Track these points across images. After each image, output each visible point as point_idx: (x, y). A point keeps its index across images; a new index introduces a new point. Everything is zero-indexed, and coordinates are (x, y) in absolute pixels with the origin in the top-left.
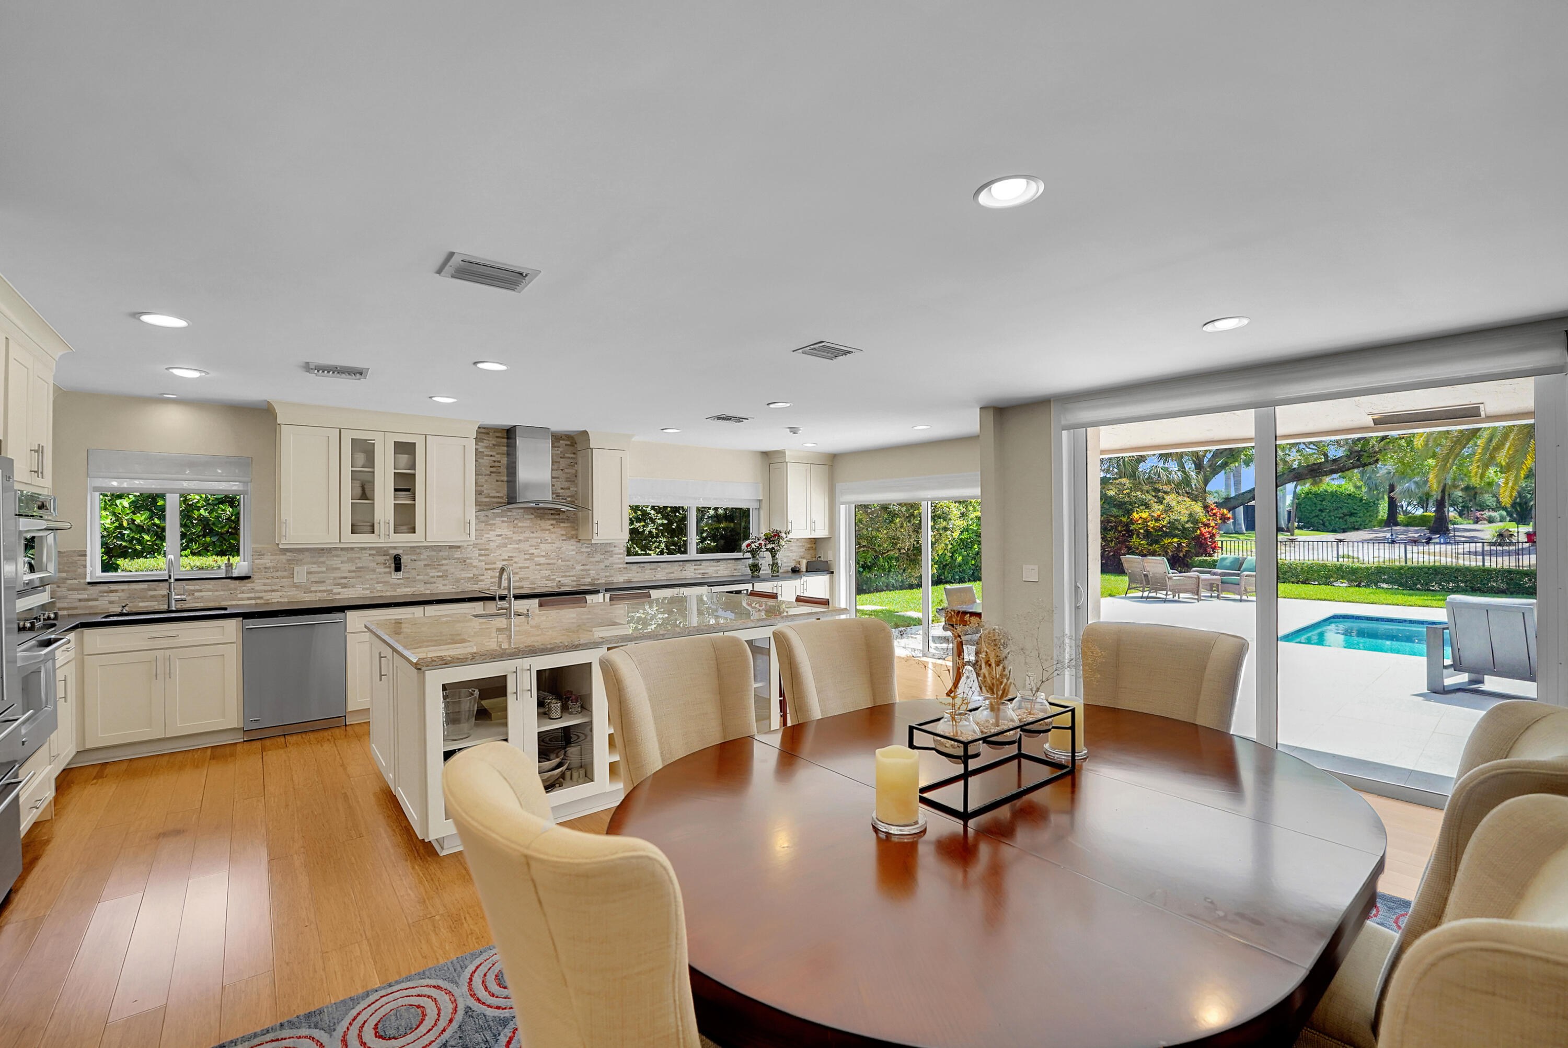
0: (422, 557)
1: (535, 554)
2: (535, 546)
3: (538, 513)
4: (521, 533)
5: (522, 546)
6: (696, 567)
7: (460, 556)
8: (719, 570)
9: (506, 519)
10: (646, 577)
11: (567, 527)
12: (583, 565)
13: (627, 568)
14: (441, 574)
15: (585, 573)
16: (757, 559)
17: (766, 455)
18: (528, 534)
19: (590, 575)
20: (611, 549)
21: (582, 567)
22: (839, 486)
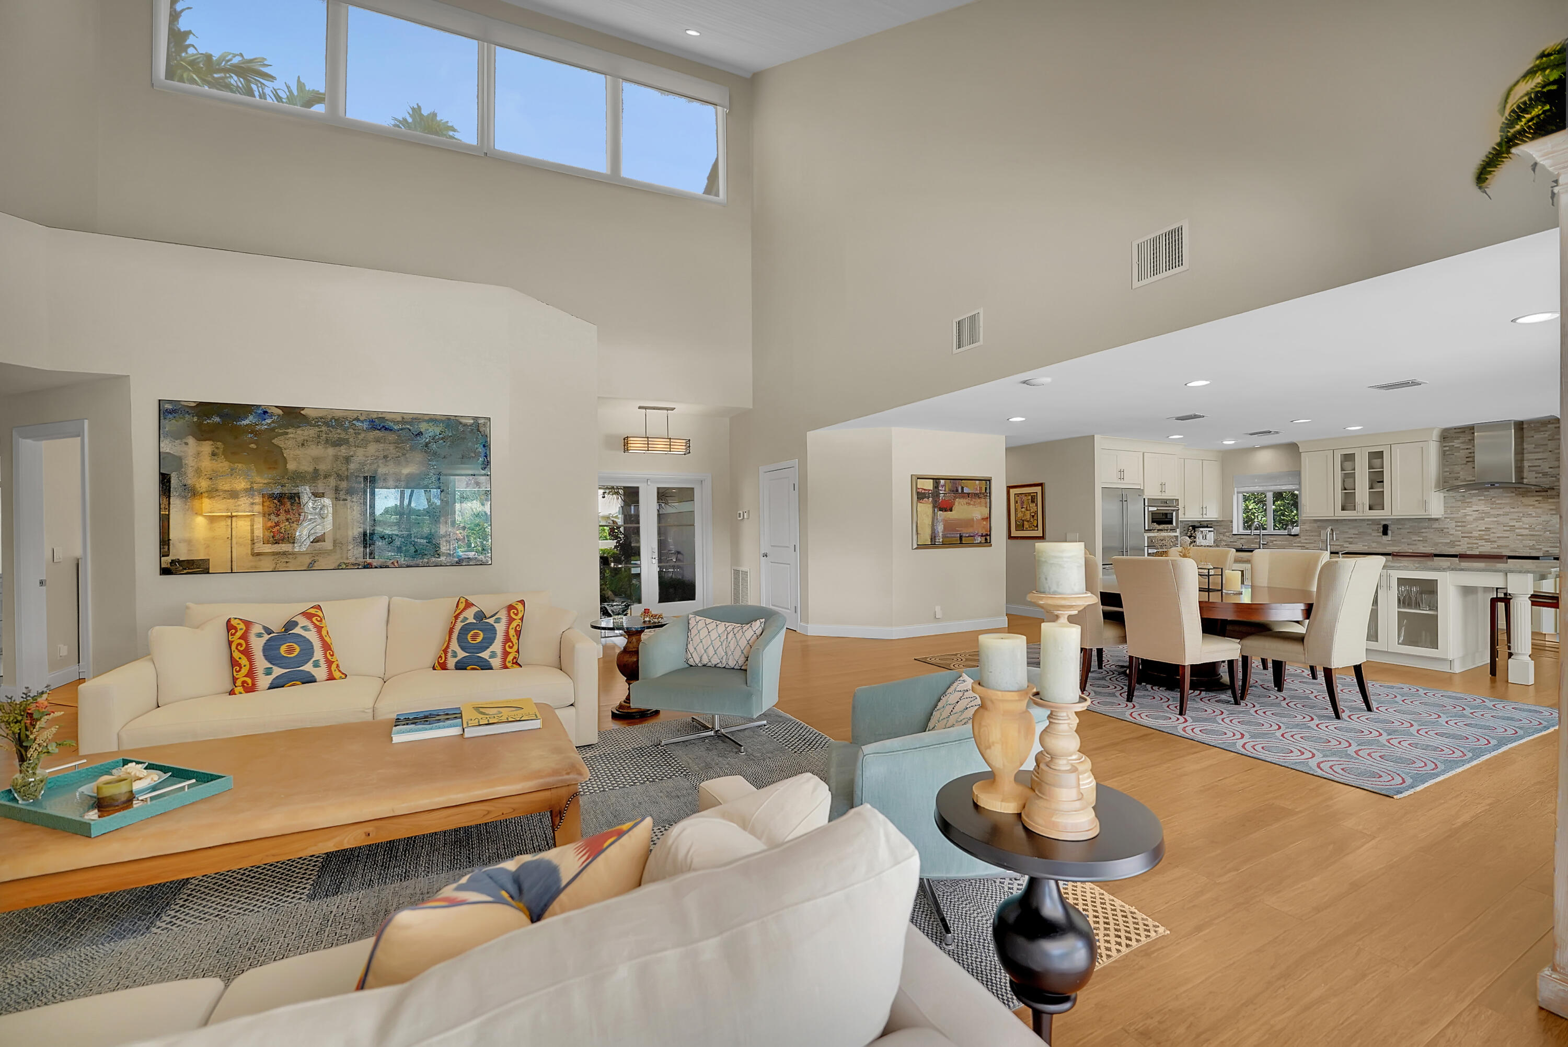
0: (1406, 526)
1: (1517, 526)
2: (1516, 519)
4: (1500, 508)
5: (1501, 519)
7: (1439, 526)
9: (1483, 498)
14: (1421, 539)
18: (1507, 509)
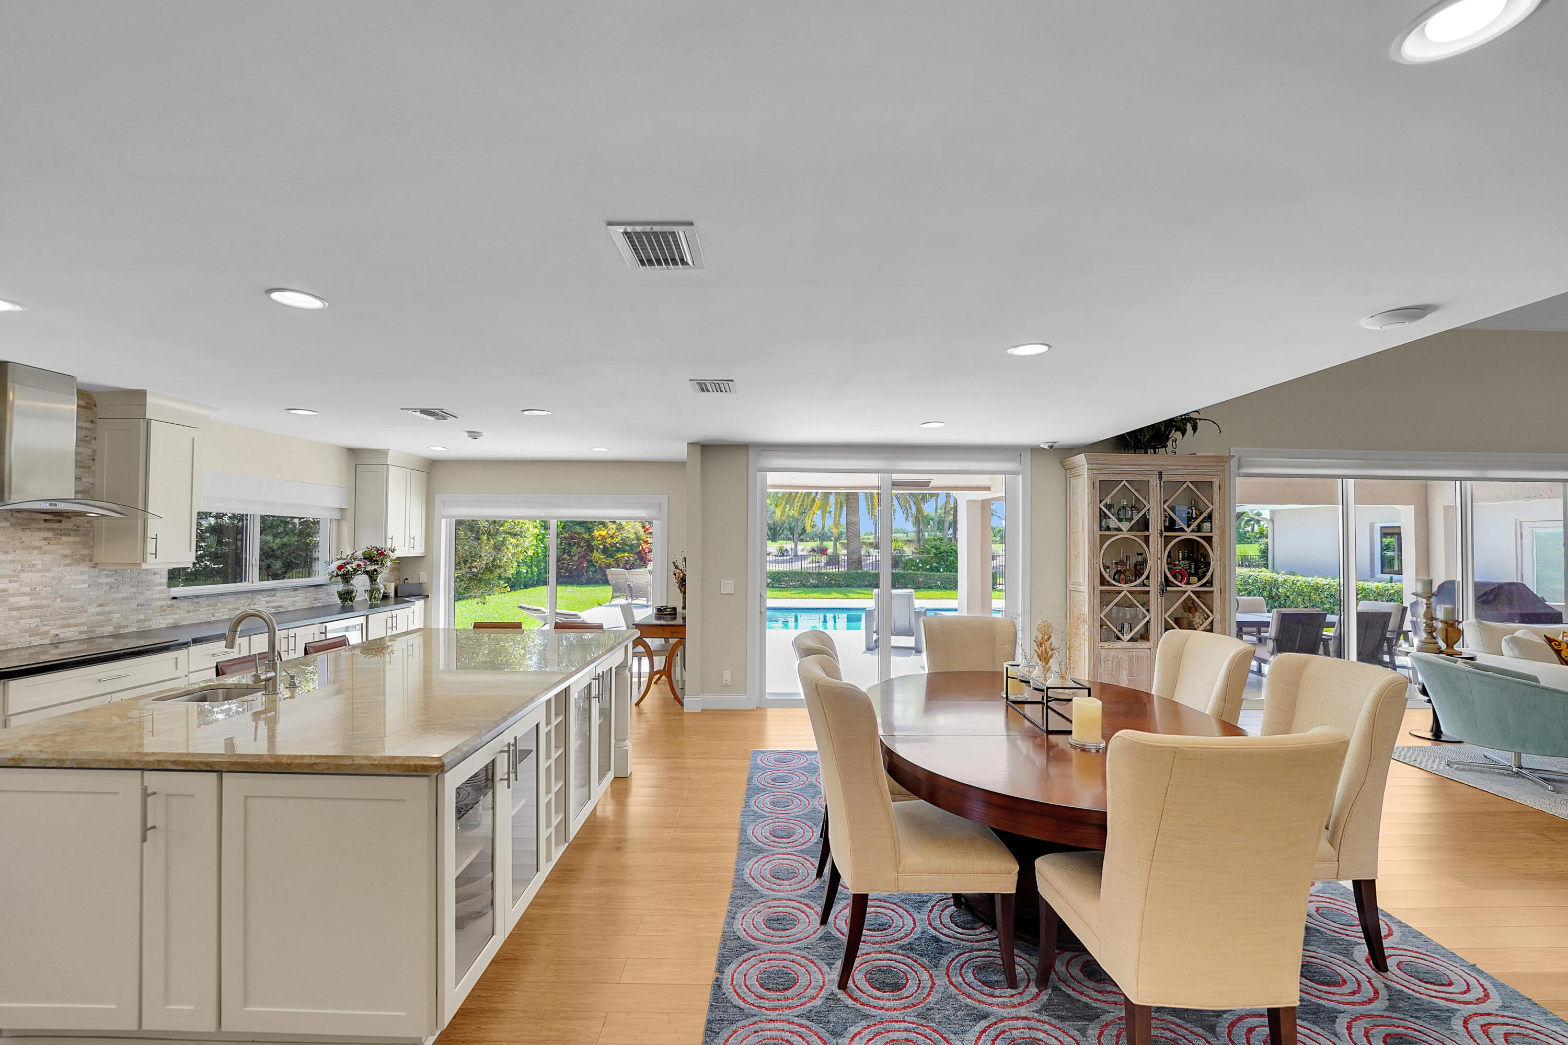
1: (11, 591)
2: (9, 576)
3: (17, 518)
6: (268, 599)
8: (295, 601)
10: (201, 617)
11: (74, 543)
12: (101, 605)
13: (172, 606)
15: (102, 618)
16: (351, 585)
17: (353, 452)
19: (110, 620)
20: (149, 578)
21: (99, 609)
22: (439, 499)
